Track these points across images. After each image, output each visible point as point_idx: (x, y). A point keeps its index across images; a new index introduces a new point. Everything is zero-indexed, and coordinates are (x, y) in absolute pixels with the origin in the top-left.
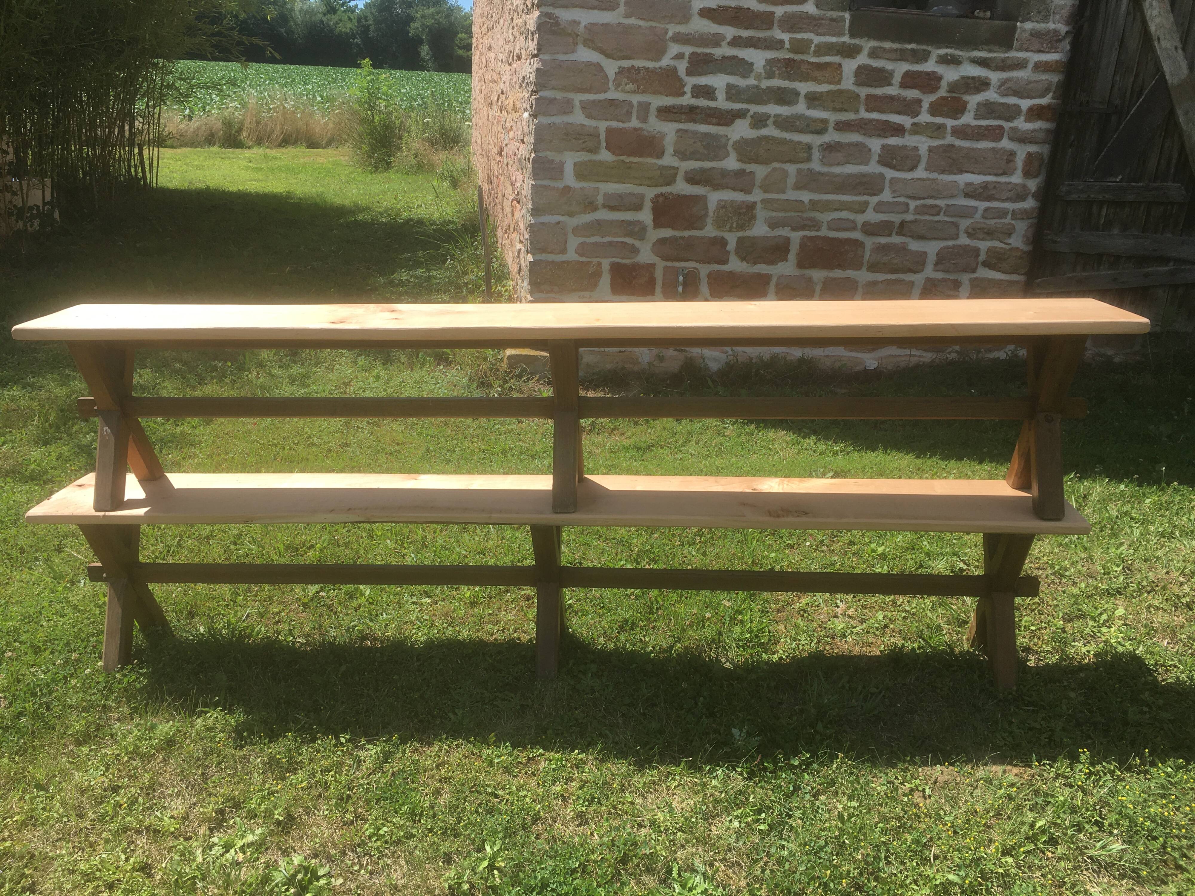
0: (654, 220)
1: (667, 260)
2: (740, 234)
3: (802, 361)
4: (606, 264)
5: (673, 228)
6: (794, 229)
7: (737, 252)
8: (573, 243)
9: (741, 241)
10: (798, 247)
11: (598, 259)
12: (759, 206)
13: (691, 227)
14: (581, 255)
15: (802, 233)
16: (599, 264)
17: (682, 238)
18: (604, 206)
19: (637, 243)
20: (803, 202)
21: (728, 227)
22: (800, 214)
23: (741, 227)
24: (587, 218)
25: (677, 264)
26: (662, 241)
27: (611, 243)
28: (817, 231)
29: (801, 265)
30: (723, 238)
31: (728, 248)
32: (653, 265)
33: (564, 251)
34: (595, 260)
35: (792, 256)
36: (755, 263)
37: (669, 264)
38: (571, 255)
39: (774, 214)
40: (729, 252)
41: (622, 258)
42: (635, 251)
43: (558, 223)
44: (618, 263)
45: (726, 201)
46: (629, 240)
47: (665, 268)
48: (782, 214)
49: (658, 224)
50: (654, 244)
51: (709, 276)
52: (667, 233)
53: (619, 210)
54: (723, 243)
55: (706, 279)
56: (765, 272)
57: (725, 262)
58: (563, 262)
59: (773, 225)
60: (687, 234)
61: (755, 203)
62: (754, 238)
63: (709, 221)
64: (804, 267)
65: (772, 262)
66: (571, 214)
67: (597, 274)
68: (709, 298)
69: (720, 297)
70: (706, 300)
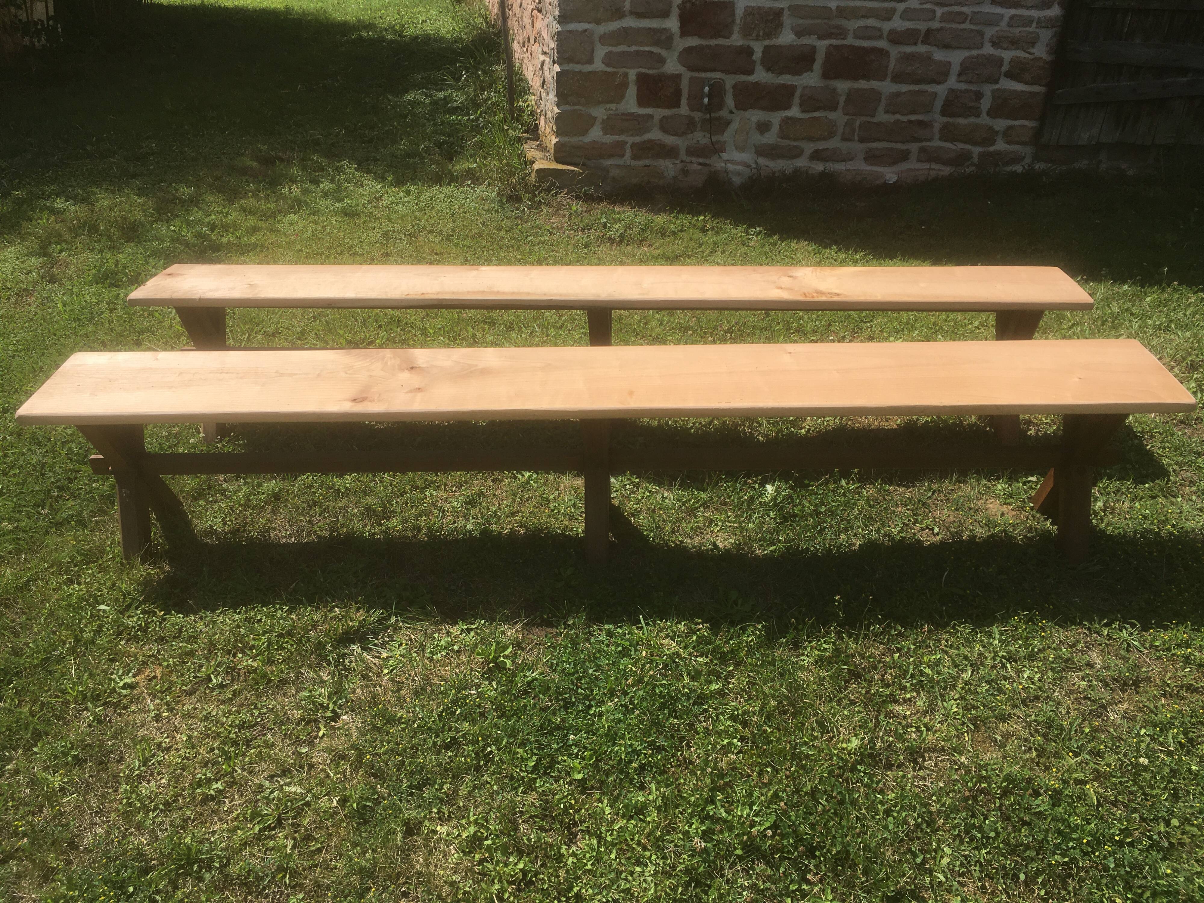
0: (681, 28)
1: (692, 70)
2: (767, 43)
3: (823, 175)
4: (632, 74)
5: (700, 36)
6: (820, 38)
7: (763, 63)
8: (601, 52)
9: (767, 49)
10: (824, 56)
11: (625, 70)
12: (786, 13)
13: (717, 34)
14: (607, 65)
15: (827, 42)
16: (626, 75)
17: (709, 47)
18: (632, 13)
19: (664, 53)
20: (830, 8)
21: (754, 35)
22: (826, 21)
23: (768, 35)
24: (614, 26)
25: (703, 75)
26: (689, 50)
27: (637, 52)
28: (843, 39)
29: (825, 76)
30: (749, 47)
31: (754, 58)
32: (679, 76)
33: (590, 61)
34: (622, 70)
35: (817, 66)
36: (781, 73)
37: (696, 74)
38: (598, 65)
39: (801, 21)
40: (755, 62)
41: (649, 69)
42: (662, 61)
43: (586, 31)
44: (644, 74)
45: (754, 7)
46: (656, 50)
47: (691, 78)
48: (809, 22)
49: (685, 32)
50: (681, 53)
51: (734, 87)
52: (693, 42)
53: (645, 17)
54: (748, 52)
55: (731, 90)
56: (790, 83)
57: (751, 72)
58: (590, 72)
59: (799, 33)
60: (713, 42)
61: (783, 9)
62: (780, 46)
63: (736, 29)
64: (830, 78)
65: (797, 73)
66: (598, 22)
67: (624, 85)
68: (734, 110)
69: (745, 110)
70: (731, 112)
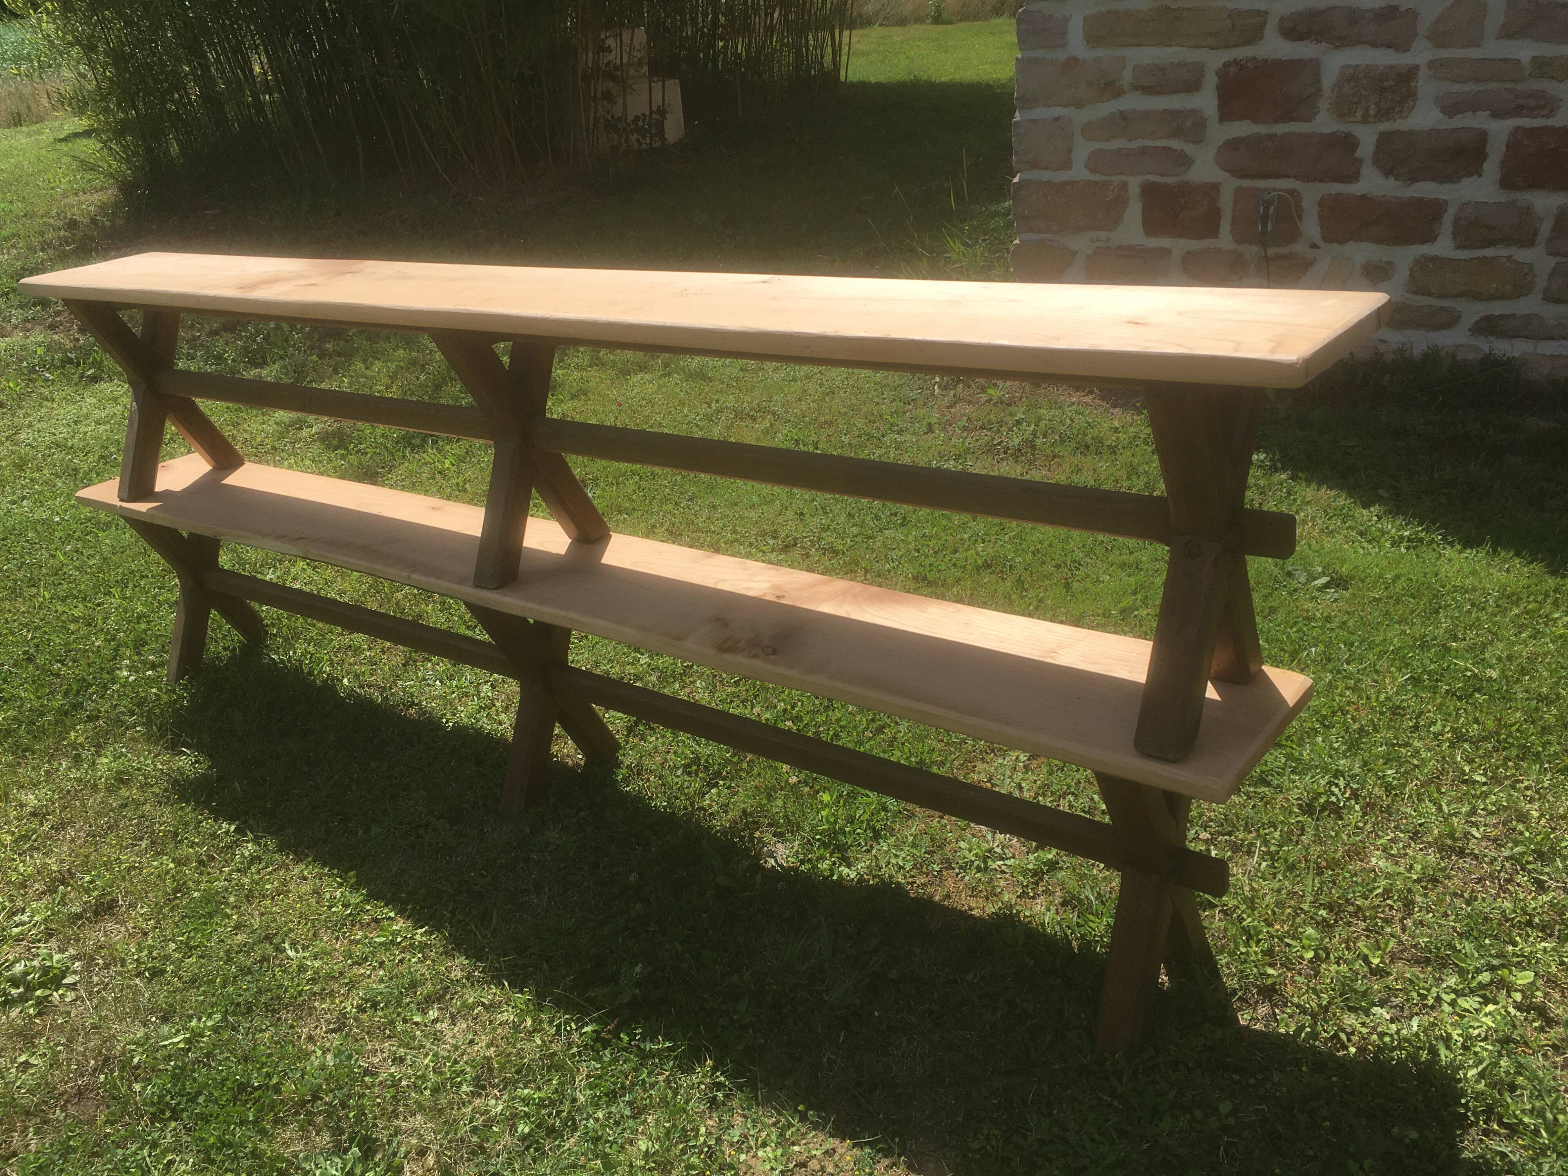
0: (1221, 108)
1: (1241, 177)
2: (1385, 126)
4: (1134, 185)
5: (1254, 120)
6: (1497, 115)
7: (1377, 160)
8: (1082, 150)
9: (1385, 140)
10: (1504, 149)
11: (1122, 178)
12: (1423, 73)
13: (1288, 116)
14: (1094, 171)
15: (1512, 123)
16: (1124, 186)
17: (1272, 137)
18: (1135, 88)
19: (1190, 149)
20: (1518, 61)
21: (1359, 115)
22: (1510, 85)
23: (1385, 114)
24: (1107, 108)
25: (1260, 184)
26: (1233, 144)
27: (1144, 151)
28: (1546, 116)
29: (1507, 182)
30: (1349, 135)
31: (1359, 153)
32: (1215, 187)
33: (1066, 165)
34: (1118, 179)
35: (1492, 167)
36: (1413, 179)
37: (1247, 183)
38: (1079, 172)
39: (1455, 88)
40: (1361, 161)
41: (1163, 175)
42: (1185, 161)
43: (1057, 119)
44: (1154, 184)
45: (1357, 66)
46: (1175, 144)
47: (1239, 191)
48: (1472, 87)
49: (1226, 113)
50: (1220, 149)
51: (1321, 203)
52: (1243, 129)
53: (1160, 93)
54: (1349, 143)
55: (1316, 209)
56: (1434, 196)
57: (1353, 177)
58: (1065, 183)
59: (1451, 109)
60: (1280, 129)
61: (1417, 68)
62: (1412, 133)
63: (1324, 105)
64: (1517, 188)
65: (1451, 178)
66: (1079, 104)
67: (1120, 202)
68: (1320, 242)
69: (1342, 241)
70: (1314, 246)
